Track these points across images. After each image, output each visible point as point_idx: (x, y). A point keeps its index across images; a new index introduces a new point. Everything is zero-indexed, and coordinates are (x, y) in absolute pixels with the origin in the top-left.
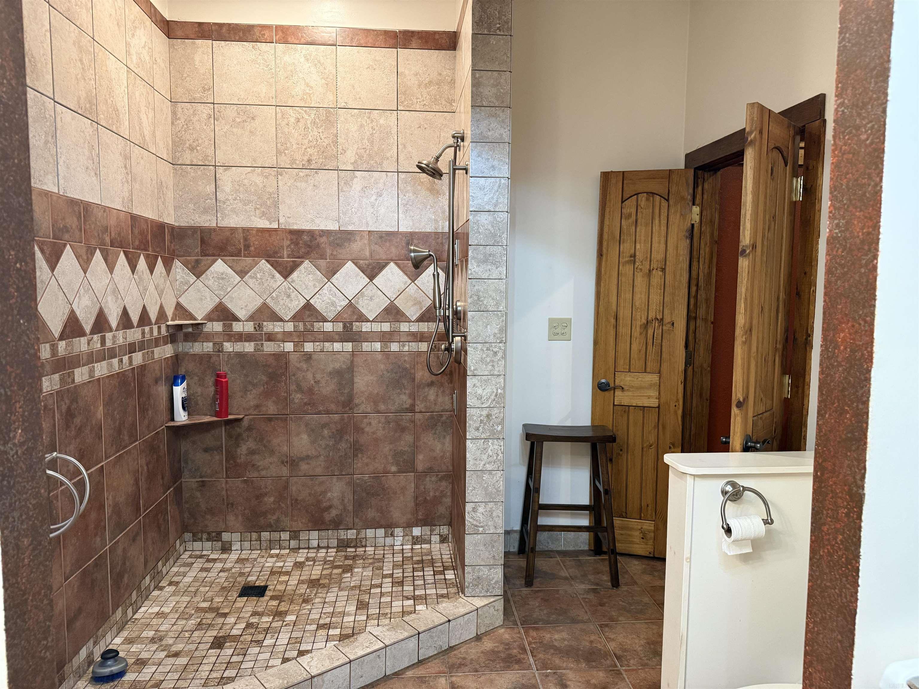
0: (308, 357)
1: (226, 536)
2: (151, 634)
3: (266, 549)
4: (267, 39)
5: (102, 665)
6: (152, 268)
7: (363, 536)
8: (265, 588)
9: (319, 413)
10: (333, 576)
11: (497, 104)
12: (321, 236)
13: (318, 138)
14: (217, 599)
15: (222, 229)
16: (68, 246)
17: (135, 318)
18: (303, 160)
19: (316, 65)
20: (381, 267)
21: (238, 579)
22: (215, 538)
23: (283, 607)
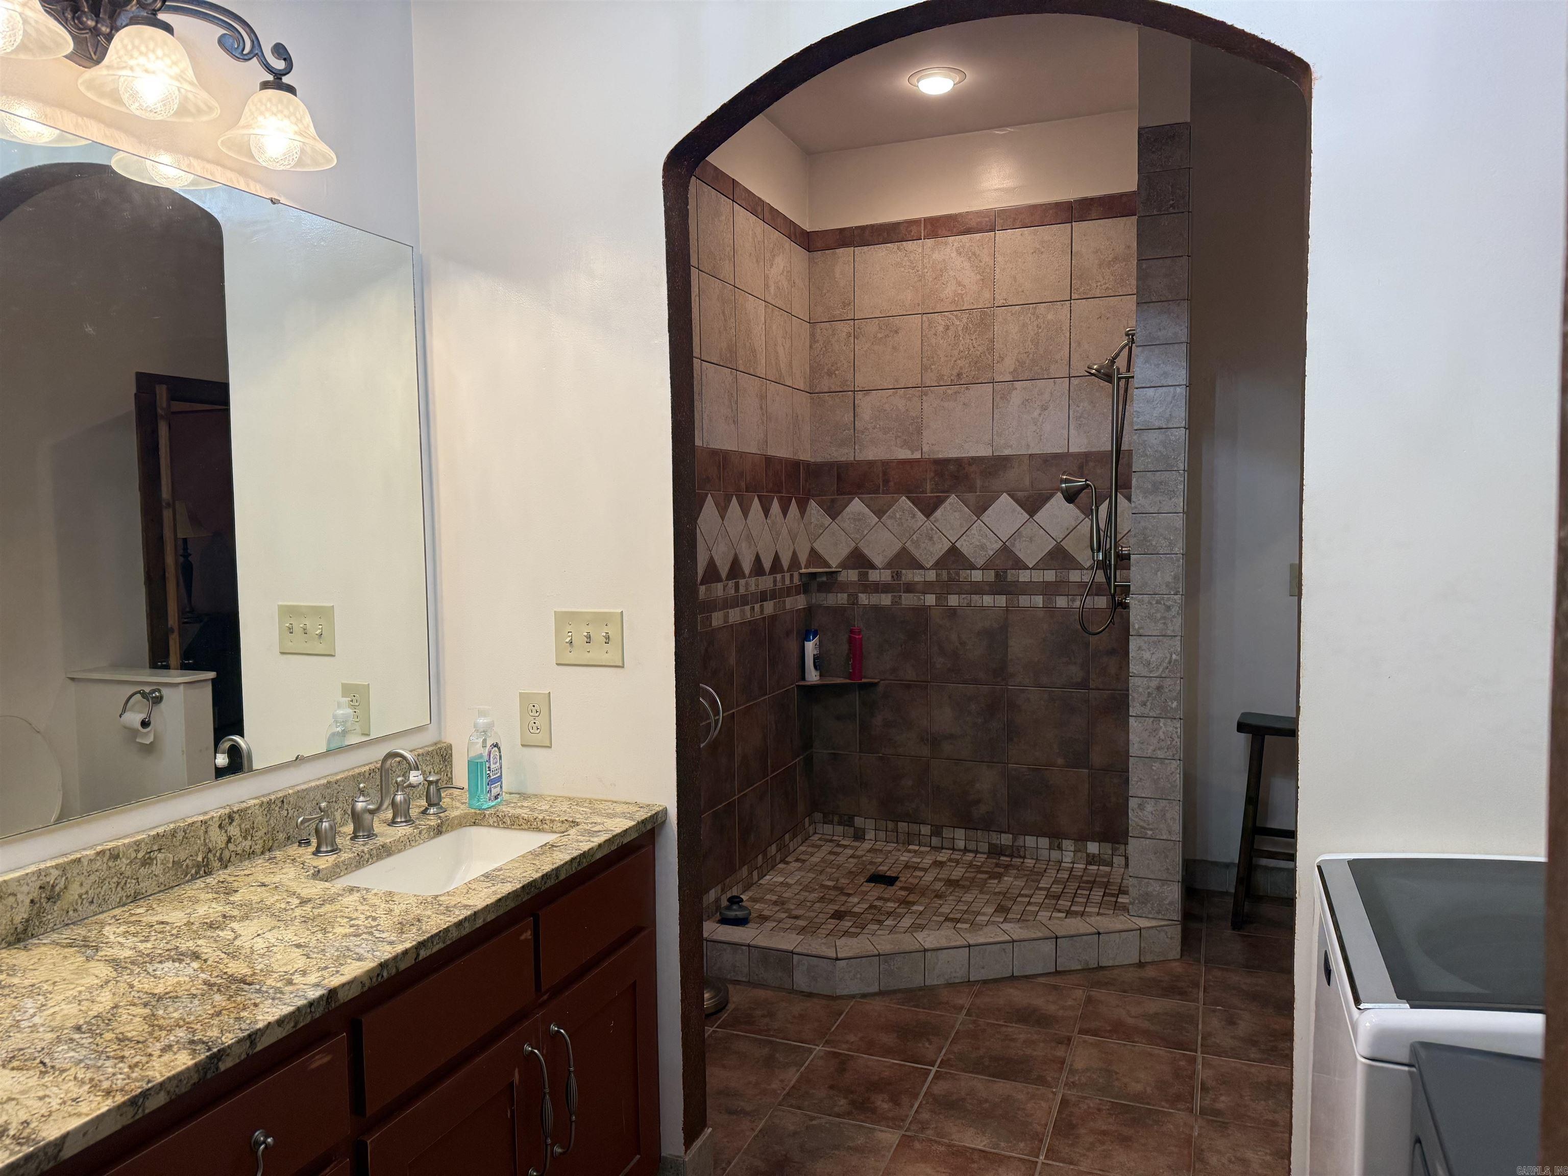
0: (952, 613)
1: (858, 821)
2: (774, 898)
3: (903, 844)
4: (913, 236)
5: (728, 908)
6: (785, 512)
7: (1022, 844)
8: (896, 878)
9: (965, 682)
10: (976, 880)
11: (1170, 297)
12: (970, 465)
13: (971, 346)
14: (843, 881)
15: (859, 463)
16: (709, 495)
17: (767, 564)
18: (952, 375)
19: (969, 258)
20: (1045, 499)
21: (868, 867)
22: (847, 823)
23: (911, 898)
